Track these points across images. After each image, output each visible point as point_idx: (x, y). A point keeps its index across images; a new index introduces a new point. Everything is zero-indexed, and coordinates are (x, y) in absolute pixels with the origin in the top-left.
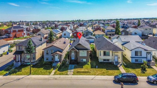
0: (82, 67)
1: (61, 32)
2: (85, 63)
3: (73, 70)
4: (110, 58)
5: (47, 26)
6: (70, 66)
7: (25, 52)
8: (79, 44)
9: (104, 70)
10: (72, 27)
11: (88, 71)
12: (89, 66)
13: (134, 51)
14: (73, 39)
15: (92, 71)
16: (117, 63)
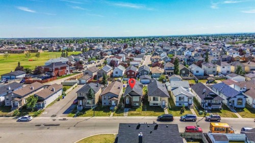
0: (135, 110)
1: (111, 68)
2: (138, 107)
3: (127, 113)
4: (159, 102)
5: (90, 56)
6: (125, 109)
7: (86, 98)
8: (133, 91)
9: (152, 112)
10: (125, 58)
11: (139, 113)
12: (140, 109)
13: (178, 97)
14: (126, 79)
15: (143, 113)
16: (165, 106)
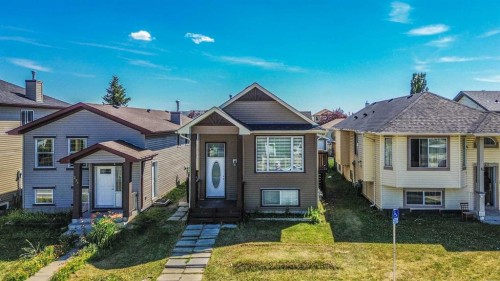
0: (277, 238)
2: (291, 216)
3: (203, 258)
4: (450, 179)
9: (434, 252)
11: (315, 256)
12: (318, 231)
15: (351, 259)
